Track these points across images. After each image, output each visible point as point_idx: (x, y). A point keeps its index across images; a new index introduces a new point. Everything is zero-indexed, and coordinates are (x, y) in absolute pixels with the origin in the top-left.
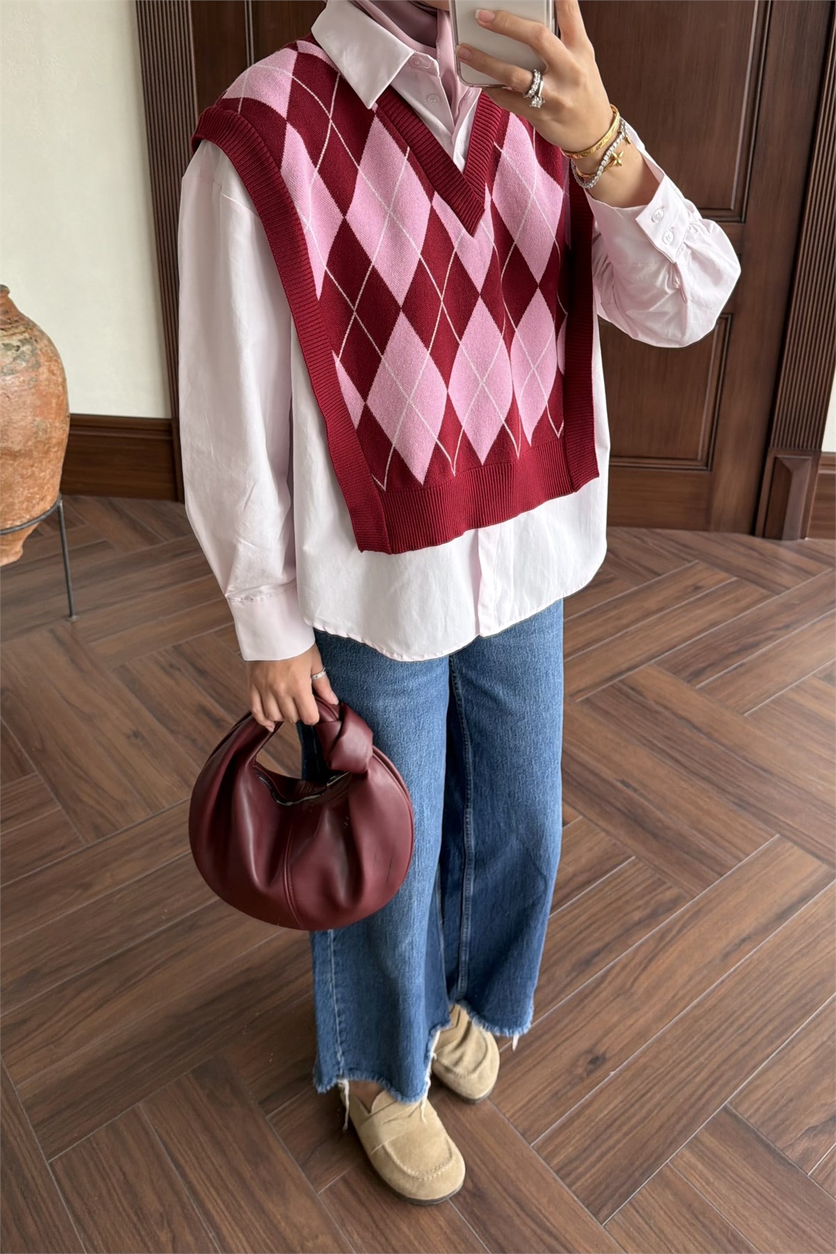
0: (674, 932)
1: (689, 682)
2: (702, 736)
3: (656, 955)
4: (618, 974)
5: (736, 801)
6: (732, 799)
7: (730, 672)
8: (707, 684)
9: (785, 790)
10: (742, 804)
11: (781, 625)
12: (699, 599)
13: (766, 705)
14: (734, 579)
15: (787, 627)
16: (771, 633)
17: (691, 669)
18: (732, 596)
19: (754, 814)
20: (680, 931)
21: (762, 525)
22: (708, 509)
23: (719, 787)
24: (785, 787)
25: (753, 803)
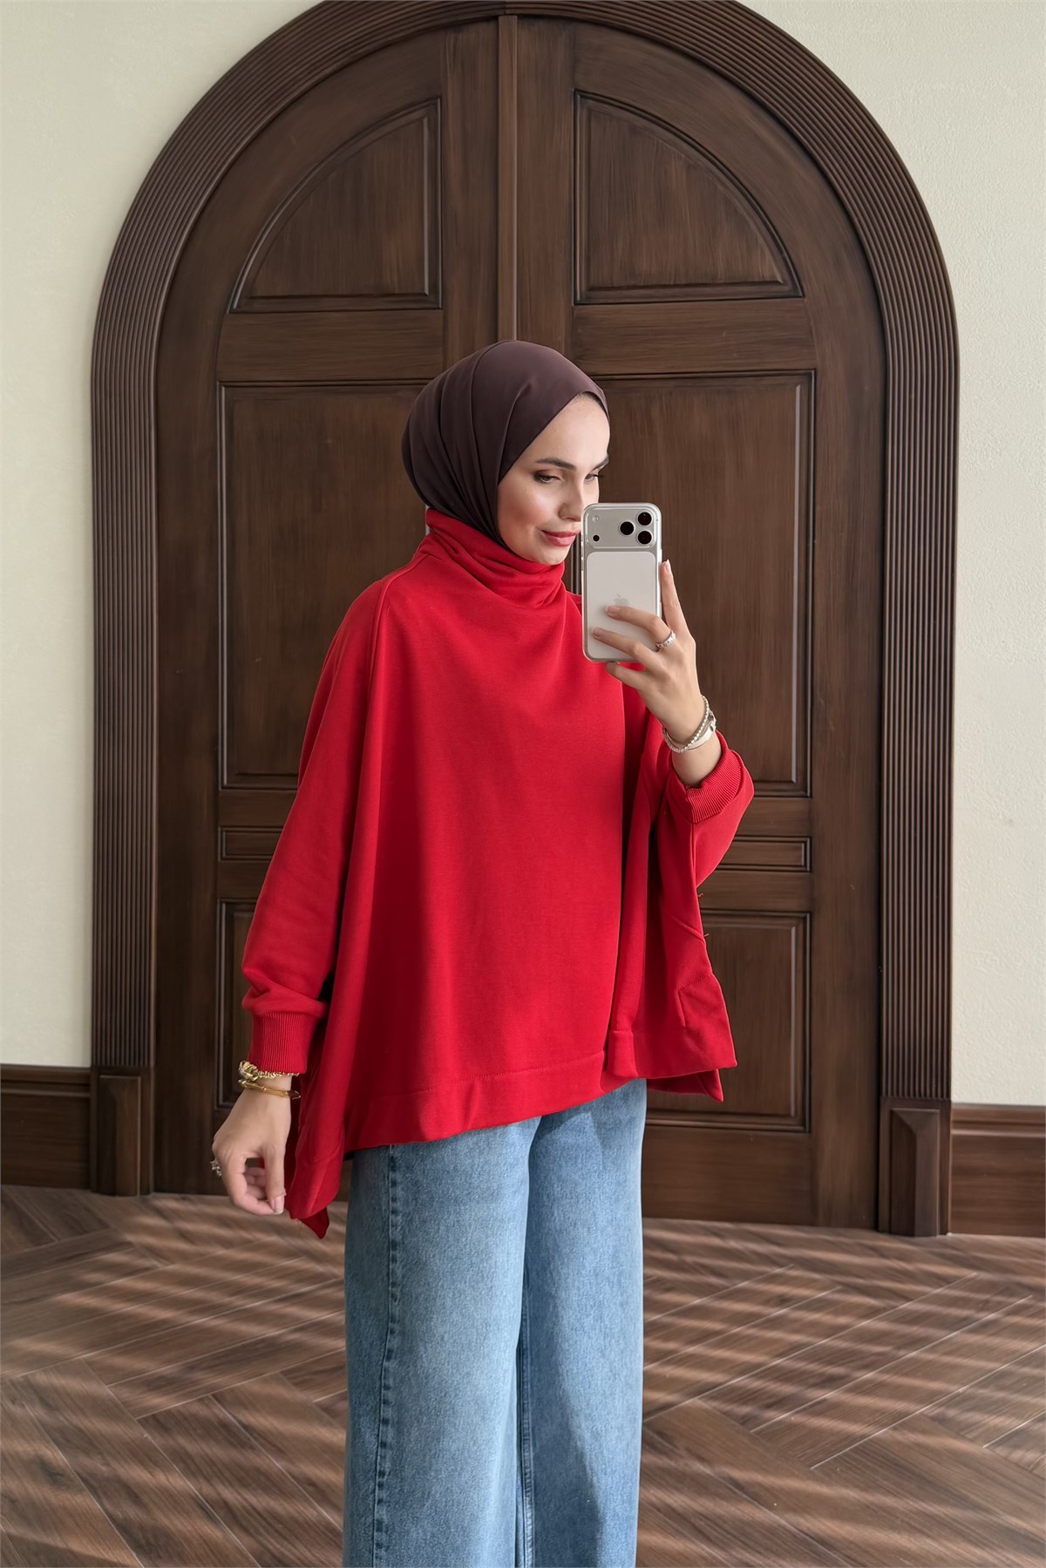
21: (886, 1216)
22: (813, 1192)
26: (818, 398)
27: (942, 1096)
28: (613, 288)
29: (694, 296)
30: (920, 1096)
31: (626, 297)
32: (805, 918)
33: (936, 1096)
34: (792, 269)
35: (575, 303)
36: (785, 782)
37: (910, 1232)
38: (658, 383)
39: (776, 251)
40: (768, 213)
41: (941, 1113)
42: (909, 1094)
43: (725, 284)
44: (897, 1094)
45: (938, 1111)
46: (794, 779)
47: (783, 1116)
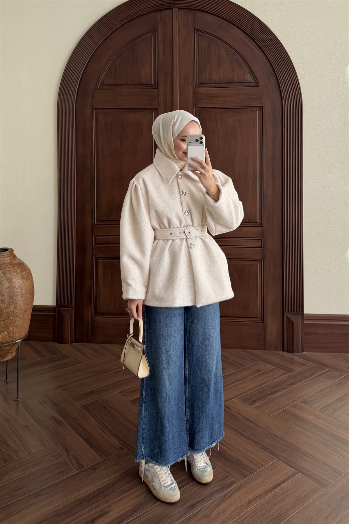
0: (230, 494)
1: (250, 405)
2: (252, 424)
3: (221, 503)
4: (205, 510)
5: (262, 447)
6: (260, 446)
7: (267, 400)
8: (257, 405)
9: (282, 443)
10: (264, 448)
11: (289, 384)
12: (259, 375)
13: (279, 412)
14: (274, 367)
15: (292, 384)
16: (285, 386)
17: (252, 400)
18: (272, 373)
19: (268, 452)
20: (232, 494)
21: (286, 346)
22: (265, 340)
23: (256, 442)
24: (282, 442)
25: (269, 448)
26: (263, 114)
27: (301, 312)
28: (206, 84)
29: (228, 86)
30: (295, 312)
31: (209, 86)
32: (262, 261)
33: (300, 312)
34: (255, 78)
35: (195, 88)
36: (255, 222)
37: (294, 352)
38: (218, 110)
39: (251, 74)
40: (249, 63)
41: (301, 317)
42: (292, 311)
43: (237, 83)
44: (289, 311)
45: (300, 316)
46: (258, 222)
47: (256, 318)
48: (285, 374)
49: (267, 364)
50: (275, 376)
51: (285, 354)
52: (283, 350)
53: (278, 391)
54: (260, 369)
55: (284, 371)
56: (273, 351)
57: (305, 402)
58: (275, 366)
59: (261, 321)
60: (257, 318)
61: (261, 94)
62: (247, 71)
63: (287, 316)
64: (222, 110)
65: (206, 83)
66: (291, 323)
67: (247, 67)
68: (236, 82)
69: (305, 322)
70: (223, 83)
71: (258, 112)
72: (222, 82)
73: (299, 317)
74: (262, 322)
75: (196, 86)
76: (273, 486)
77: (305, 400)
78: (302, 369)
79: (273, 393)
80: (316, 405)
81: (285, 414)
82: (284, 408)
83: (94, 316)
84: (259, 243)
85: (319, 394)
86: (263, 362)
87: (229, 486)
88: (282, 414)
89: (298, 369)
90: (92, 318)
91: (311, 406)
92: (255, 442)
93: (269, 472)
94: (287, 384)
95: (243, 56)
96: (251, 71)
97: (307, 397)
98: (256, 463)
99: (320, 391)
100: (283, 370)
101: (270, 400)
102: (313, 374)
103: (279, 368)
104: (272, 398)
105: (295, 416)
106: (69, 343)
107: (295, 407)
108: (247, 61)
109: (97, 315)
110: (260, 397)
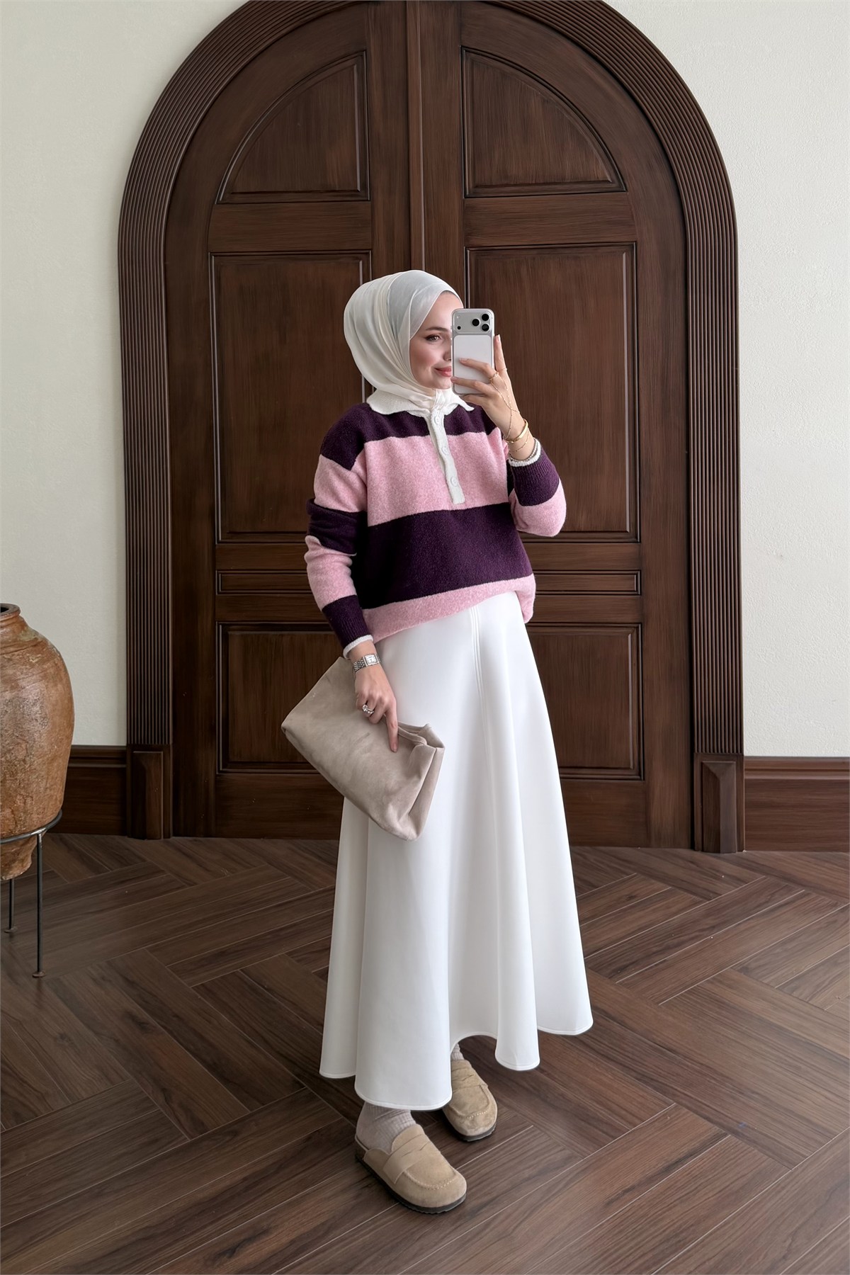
0: (561, 1186)
1: (610, 978)
2: (615, 1023)
3: (541, 1205)
4: (502, 1222)
5: (639, 1077)
6: (635, 1074)
7: (651, 967)
8: (626, 980)
9: (688, 1066)
10: (644, 1079)
11: (709, 926)
12: (633, 907)
13: (681, 995)
14: (670, 888)
15: (713, 928)
16: (697, 934)
17: (615, 967)
18: (665, 902)
19: (655, 1088)
20: (567, 1184)
21: (700, 839)
22: (647, 822)
23: (624, 1066)
24: (690, 1064)
25: (655, 1078)
26: (639, 262)
27: (737, 751)
28: (491, 186)
29: (550, 191)
30: (722, 751)
31: (501, 192)
32: (638, 627)
33: (733, 752)
34: (618, 172)
35: (466, 197)
36: (622, 532)
37: (717, 850)
38: (525, 252)
39: (607, 160)
40: (600, 133)
41: (737, 763)
42: (714, 751)
43: (571, 183)
44: (706, 751)
45: (735, 762)
46: (628, 530)
47: (625, 769)
48: (696, 903)
49: (653, 881)
50: (674, 909)
51: (698, 855)
52: (692, 846)
53: (679, 945)
54: (634, 894)
55: (694, 897)
56: (667, 850)
57: (745, 970)
58: (670, 885)
59: (638, 777)
60: (629, 768)
61: (633, 209)
62: (595, 151)
63: (702, 764)
64: (535, 252)
65: (494, 184)
66: (711, 780)
67: (596, 143)
68: (569, 181)
69: (746, 777)
70: (536, 184)
71: (624, 255)
72: (534, 182)
73: (731, 764)
74: (640, 780)
75: (468, 193)
76: (667, 1164)
77: (745, 965)
78: (736, 892)
79: (669, 948)
80: (772, 978)
81: (695, 999)
82: (692, 984)
83: (221, 769)
84: (631, 584)
85: (778, 950)
86: (643, 877)
87: (558, 1168)
88: (690, 999)
89: (729, 892)
90: (216, 776)
91: (760, 980)
92: (621, 1064)
93: (655, 1134)
94: (701, 928)
95: (587, 115)
96: (606, 153)
97: (751, 959)
98: (624, 1112)
99: (784, 943)
100: (690, 895)
101: (661, 966)
102: (767, 902)
103: (680, 888)
104: (665, 961)
105: (720, 1004)
106: (160, 838)
107: (720, 982)
108: (597, 128)
109: (230, 768)
110: (633, 960)
